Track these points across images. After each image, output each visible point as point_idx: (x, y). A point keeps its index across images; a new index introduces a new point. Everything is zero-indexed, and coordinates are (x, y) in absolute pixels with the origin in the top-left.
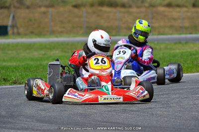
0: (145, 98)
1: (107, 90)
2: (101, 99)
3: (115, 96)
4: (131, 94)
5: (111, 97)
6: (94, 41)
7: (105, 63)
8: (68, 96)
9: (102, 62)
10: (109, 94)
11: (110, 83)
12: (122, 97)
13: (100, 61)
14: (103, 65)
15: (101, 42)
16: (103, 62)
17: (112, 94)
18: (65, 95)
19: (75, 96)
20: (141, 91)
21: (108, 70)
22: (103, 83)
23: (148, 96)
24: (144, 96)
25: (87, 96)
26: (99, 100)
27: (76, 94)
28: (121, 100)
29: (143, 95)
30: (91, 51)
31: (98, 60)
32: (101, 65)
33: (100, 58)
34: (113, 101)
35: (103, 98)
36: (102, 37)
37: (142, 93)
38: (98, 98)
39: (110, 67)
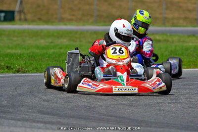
0: (161, 90)
1: (123, 81)
2: (115, 90)
3: (130, 87)
4: (147, 85)
5: (126, 88)
6: (116, 30)
7: (123, 53)
8: (82, 85)
9: (119, 52)
10: (124, 85)
11: (126, 73)
12: (137, 89)
13: (117, 51)
14: (121, 55)
15: (123, 31)
16: (121, 52)
17: (127, 85)
18: (79, 85)
19: (90, 86)
20: (158, 83)
21: (125, 61)
22: (119, 74)
23: (165, 88)
24: (161, 88)
25: (102, 86)
26: (113, 90)
27: (91, 84)
28: (136, 91)
29: (159, 86)
30: (111, 40)
31: (116, 49)
32: (119, 55)
33: (118, 48)
34: (127, 92)
35: (117, 89)
36: (124, 27)
37: (159, 85)
38: (112, 88)
39: (128, 57)
